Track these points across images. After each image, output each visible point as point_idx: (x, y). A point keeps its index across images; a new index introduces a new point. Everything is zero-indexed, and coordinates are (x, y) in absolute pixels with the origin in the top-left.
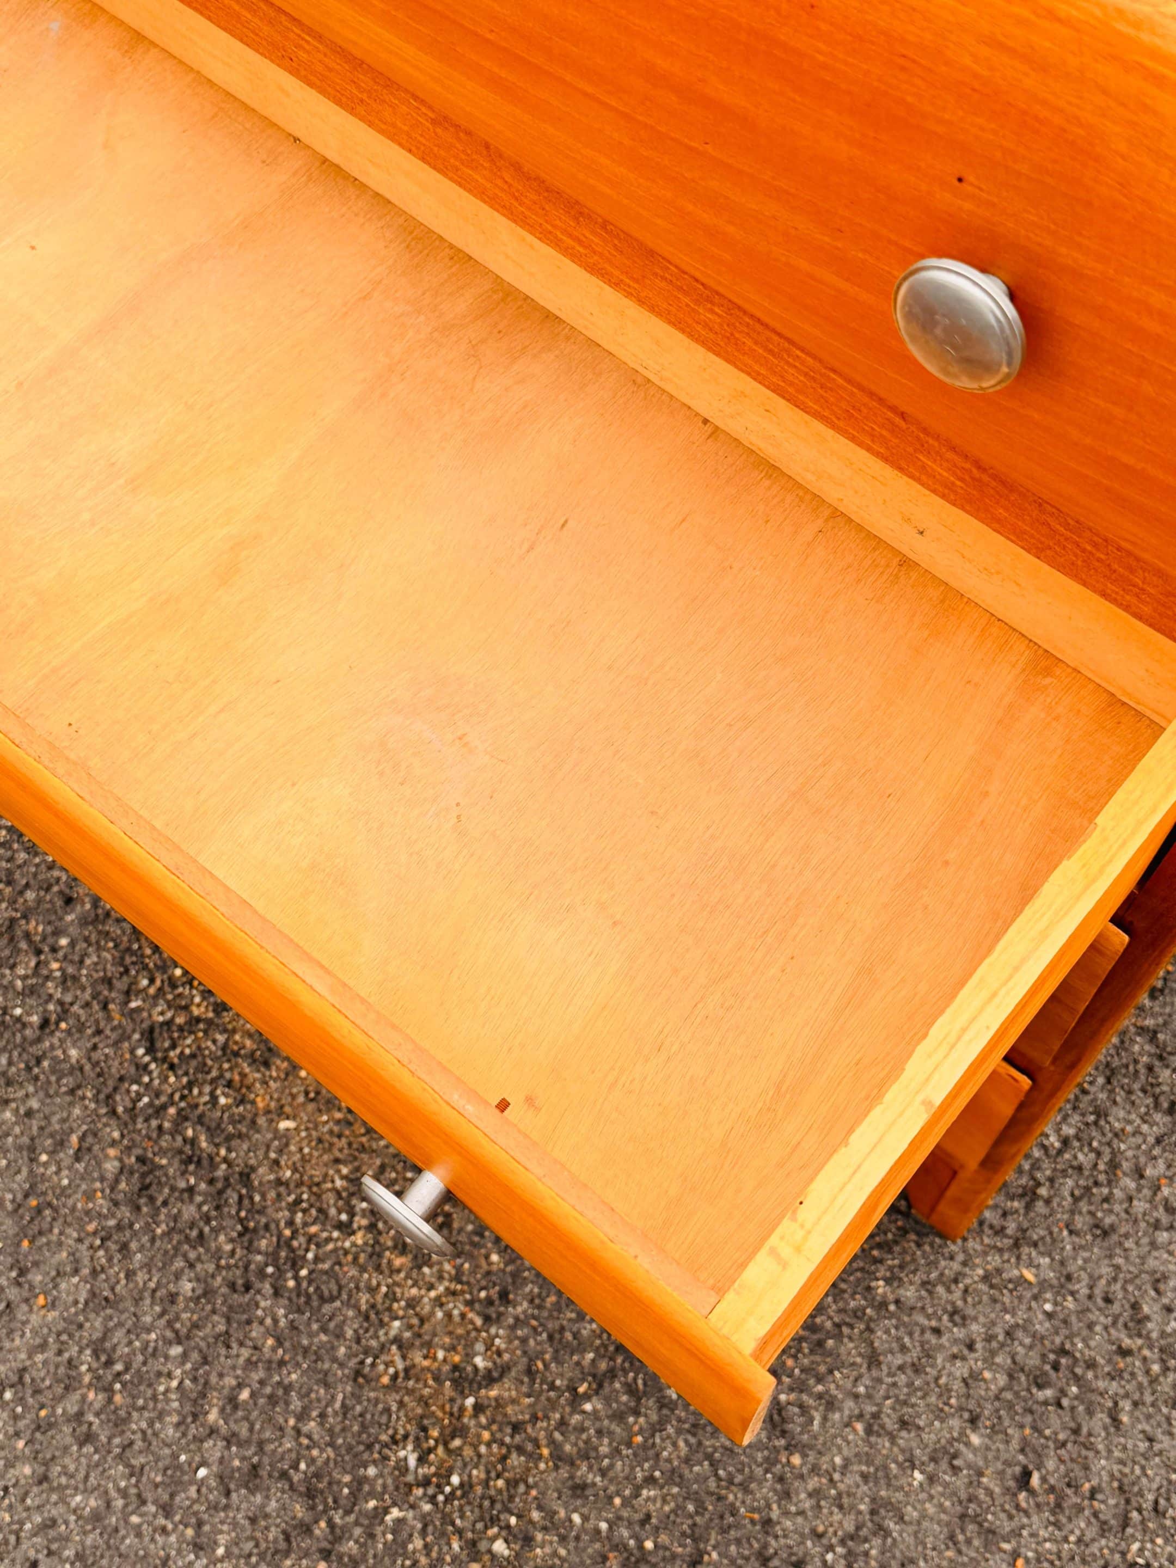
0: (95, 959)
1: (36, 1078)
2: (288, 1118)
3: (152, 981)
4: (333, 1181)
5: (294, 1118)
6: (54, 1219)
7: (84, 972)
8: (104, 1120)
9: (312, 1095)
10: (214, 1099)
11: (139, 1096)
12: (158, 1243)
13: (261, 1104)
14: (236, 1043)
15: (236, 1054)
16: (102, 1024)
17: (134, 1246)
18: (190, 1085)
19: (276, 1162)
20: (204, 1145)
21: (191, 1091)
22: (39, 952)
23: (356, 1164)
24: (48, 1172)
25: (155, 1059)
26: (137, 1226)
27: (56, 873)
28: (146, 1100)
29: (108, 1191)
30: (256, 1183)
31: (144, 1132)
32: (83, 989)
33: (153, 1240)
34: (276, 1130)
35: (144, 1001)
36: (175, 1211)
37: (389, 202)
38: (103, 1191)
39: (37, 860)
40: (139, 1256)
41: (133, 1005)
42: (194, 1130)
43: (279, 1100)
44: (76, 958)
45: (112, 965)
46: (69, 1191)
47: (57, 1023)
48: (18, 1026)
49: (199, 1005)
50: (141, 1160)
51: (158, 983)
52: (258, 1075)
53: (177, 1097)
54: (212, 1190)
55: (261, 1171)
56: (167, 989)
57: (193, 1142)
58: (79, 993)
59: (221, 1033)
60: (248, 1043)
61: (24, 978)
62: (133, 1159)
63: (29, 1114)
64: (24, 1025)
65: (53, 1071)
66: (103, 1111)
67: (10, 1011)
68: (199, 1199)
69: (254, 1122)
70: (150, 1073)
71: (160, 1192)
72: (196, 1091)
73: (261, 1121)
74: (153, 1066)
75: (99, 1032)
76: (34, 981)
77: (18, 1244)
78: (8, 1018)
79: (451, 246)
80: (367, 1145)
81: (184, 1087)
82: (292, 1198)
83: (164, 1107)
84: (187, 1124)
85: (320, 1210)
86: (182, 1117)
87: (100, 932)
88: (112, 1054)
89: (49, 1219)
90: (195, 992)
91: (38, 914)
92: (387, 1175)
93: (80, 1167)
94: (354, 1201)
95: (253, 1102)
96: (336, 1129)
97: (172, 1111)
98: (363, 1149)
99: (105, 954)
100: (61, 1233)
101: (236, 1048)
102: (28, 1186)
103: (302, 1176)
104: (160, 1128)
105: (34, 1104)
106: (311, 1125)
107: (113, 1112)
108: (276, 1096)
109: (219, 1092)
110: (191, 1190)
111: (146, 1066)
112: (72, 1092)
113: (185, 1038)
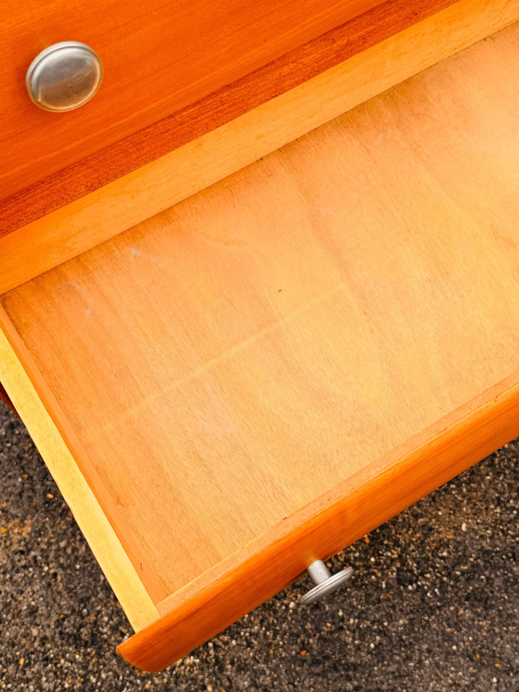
0: (354, 599)
1: (411, 643)
2: (461, 526)
3: (374, 574)
4: (497, 513)
5: (462, 523)
6: (488, 648)
7: (359, 607)
8: (442, 613)
9: (452, 512)
10: (443, 558)
11: (434, 593)
12: (512, 599)
13: (451, 537)
14: (417, 541)
15: (423, 542)
16: (390, 604)
17: (510, 612)
18: (434, 568)
19: (482, 537)
20: (466, 567)
21: (437, 568)
22: (341, 628)
23: (490, 500)
24: (463, 647)
25: (416, 582)
26: (501, 608)
27: (300, 610)
28: (436, 590)
29: (480, 618)
30: (489, 548)
31: (453, 595)
32: (369, 609)
33: (510, 602)
34: (466, 533)
35: (383, 580)
36: (496, 588)
37: (316, 129)
38: (479, 621)
39: (289, 618)
40: (515, 610)
41: (384, 586)
42: (457, 571)
43: (450, 528)
44: (351, 609)
45: (359, 592)
46: (476, 637)
47: (384, 627)
48: (380, 647)
49: (393, 554)
50: (467, 599)
51: (375, 571)
52: (436, 535)
53: (439, 575)
54: (489, 569)
55: (484, 544)
56: (380, 567)
57: (463, 573)
58: (370, 612)
59: (410, 547)
60: (418, 535)
61: (354, 639)
62: (467, 602)
63: (429, 651)
64: (380, 644)
65: (408, 634)
66: (438, 612)
67: (370, 650)
68: (493, 576)
69: (459, 542)
70: (423, 585)
71: (486, 593)
72: (438, 565)
73: (459, 539)
74: (419, 583)
75: (393, 607)
76: (357, 634)
77: (497, 669)
78: (374, 652)
79: (353, 110)
80: (482, 493)
81: (434, 570)
82: (501, 534)
83: (442, 582)
84: (453, 573)
85: (509, 522)
86: (449, 575)
87: (340, 594)
88: (408, 602)
89: (487, 651)
90: (385, 554)
91: (320, 624)
92: (499, 488)
93: (464, 630)
94: (508, 505)
95: (449, 540)
96: (471, 505)
97: (445, 579)
98: (484, 496)
99: (353, 594)
100: (496, 646)
101: (419, 541)
102: (467, 659)
103: (491, 526)
104: (452, 587)
105: (425, 647)
106: (466, 516)
107: (439, 608)
108: (447, 529)
109: (440, 555)
110: (488, 579)
111: (418, 586)
112: (424, 627)
113: (408, 564)
